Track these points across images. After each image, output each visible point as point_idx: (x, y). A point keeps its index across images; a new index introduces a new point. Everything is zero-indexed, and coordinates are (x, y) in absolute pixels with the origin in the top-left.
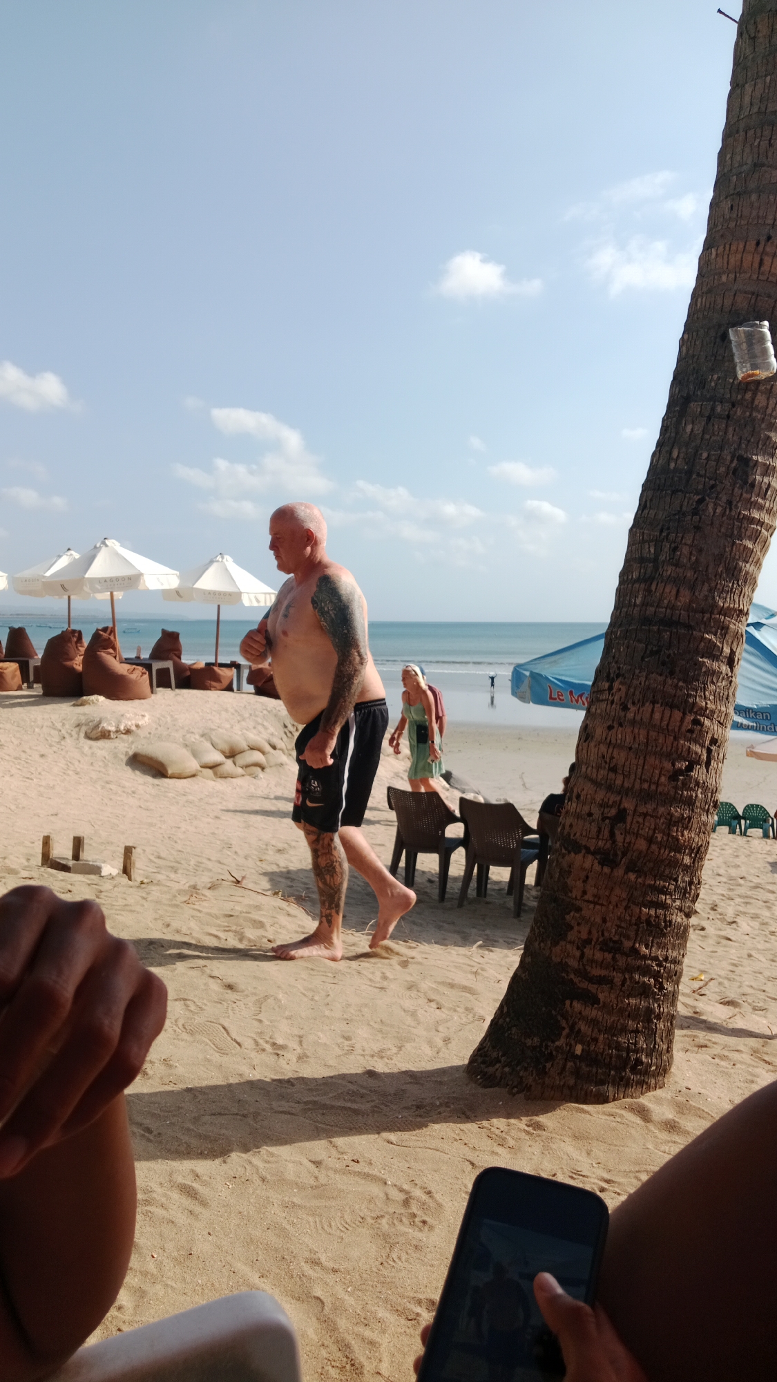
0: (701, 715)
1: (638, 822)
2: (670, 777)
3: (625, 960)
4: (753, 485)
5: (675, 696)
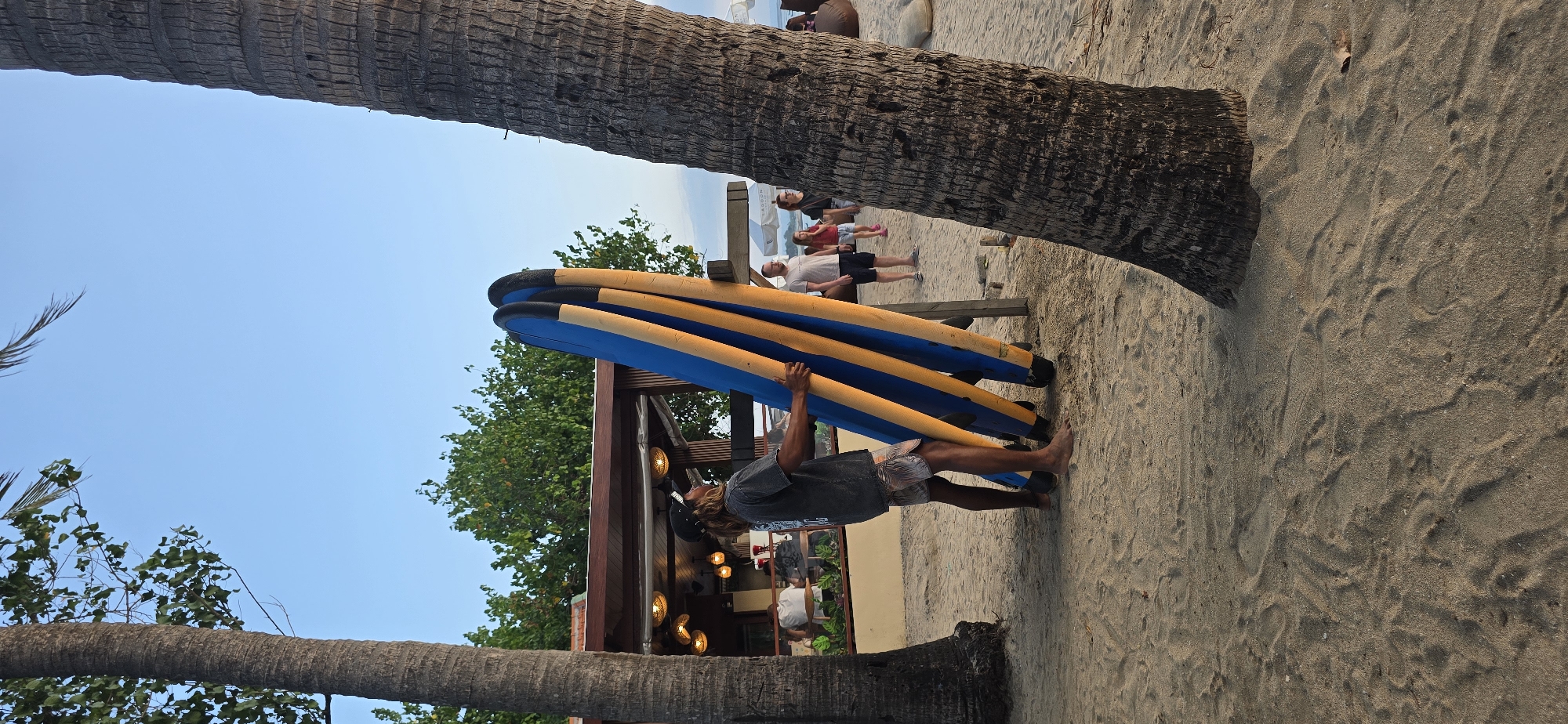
0: (843, 125)
1: (960, 191)
2: (912, 159)
3: (1106, 205)
5: (824, 156)
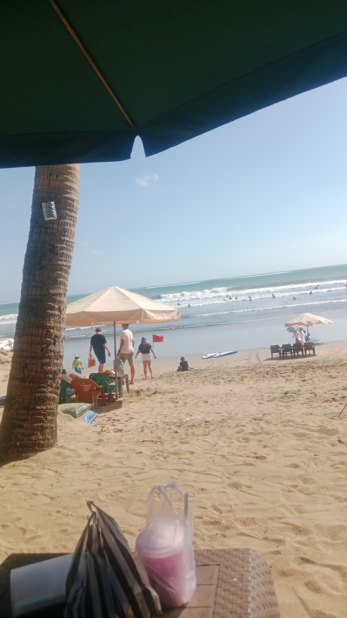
4: (57, 254)
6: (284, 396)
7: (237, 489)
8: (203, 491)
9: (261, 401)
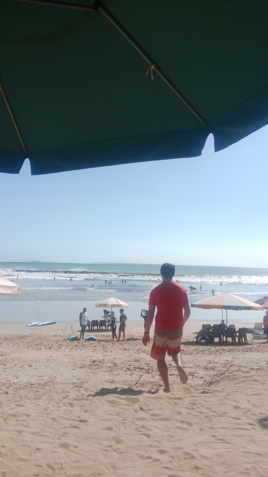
6: (92, 364)
7: (66, 448)
8: (39, 451)
9: (75, 368)
